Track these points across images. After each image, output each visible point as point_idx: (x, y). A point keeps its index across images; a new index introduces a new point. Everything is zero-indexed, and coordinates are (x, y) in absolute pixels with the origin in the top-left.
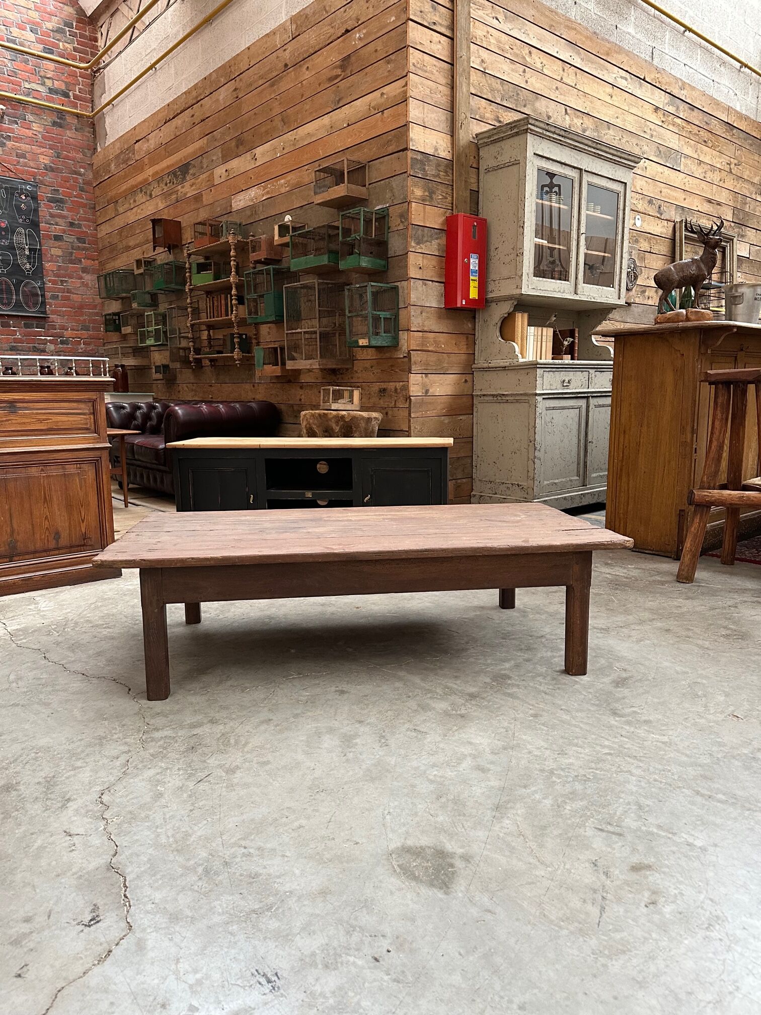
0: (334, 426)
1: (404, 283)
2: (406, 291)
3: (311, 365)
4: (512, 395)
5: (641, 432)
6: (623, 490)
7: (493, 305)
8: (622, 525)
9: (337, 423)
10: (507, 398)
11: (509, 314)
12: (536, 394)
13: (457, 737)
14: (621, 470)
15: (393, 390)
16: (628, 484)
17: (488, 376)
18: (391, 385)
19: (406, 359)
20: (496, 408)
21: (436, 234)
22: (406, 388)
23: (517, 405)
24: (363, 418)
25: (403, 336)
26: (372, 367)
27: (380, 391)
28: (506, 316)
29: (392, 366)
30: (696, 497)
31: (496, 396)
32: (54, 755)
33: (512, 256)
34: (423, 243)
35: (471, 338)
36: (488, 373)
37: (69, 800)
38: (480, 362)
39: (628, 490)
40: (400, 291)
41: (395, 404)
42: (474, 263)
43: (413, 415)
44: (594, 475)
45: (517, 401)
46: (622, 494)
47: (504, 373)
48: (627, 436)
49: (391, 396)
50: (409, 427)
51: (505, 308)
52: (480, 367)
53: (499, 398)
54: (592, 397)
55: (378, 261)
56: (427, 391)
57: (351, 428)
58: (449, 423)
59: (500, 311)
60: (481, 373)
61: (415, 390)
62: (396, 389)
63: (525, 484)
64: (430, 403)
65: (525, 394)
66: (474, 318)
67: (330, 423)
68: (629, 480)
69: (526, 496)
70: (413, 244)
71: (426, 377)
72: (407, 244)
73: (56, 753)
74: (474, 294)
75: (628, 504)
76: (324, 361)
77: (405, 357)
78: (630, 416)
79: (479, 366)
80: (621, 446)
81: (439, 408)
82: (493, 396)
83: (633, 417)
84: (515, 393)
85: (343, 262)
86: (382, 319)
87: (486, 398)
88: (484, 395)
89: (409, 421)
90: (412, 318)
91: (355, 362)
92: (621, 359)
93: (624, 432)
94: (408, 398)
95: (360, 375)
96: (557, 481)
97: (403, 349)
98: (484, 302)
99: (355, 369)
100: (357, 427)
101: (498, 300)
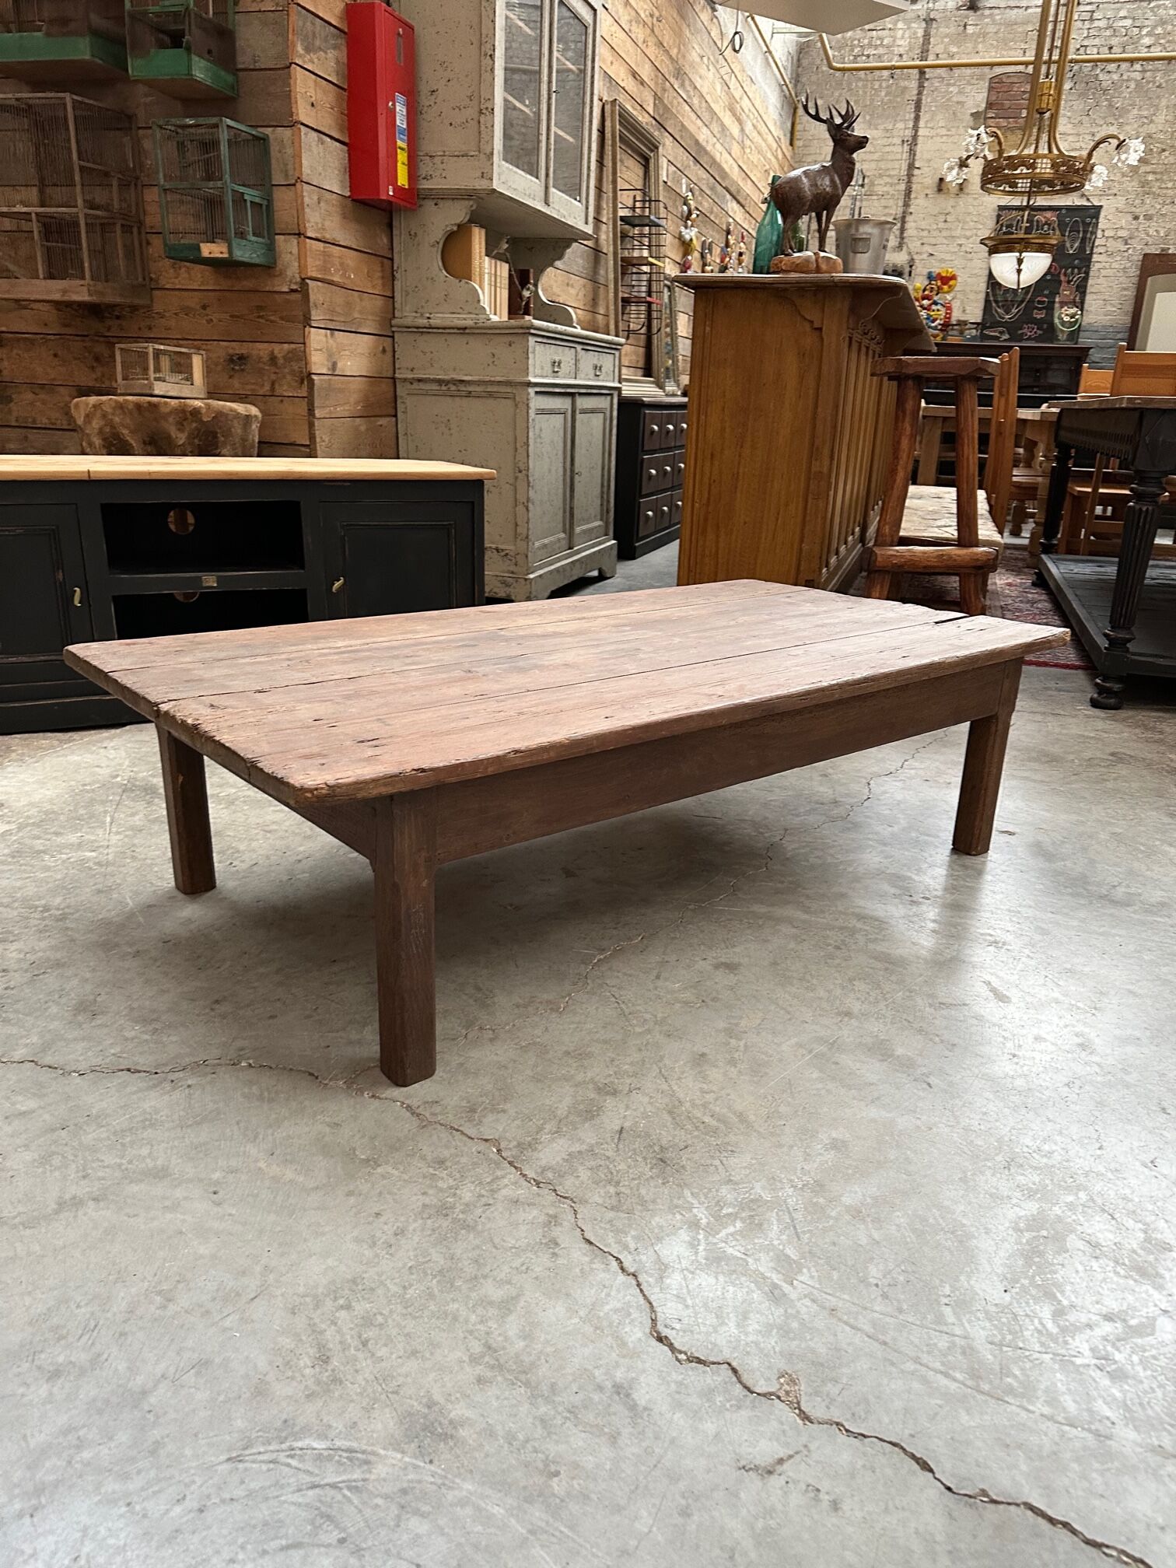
0: (173, 431)
1: (286, 133)
2: (289, 151)
3: (65, 292)
4: (479, 383)
6: (707, 552)
7: (429, 205)
9: (180, 425)
10: (470, 389)
11: (459, 226)
12: (530, 384)
14: (706, 520)
15: (266, 359)
16: (717, 542)
17: (428, 343)
18: (262, 350)
19: (298, 296)
20: (445, 406)
21: (334, 36)
22: (302, 357)
23: (490, 401)
24: (237, 415)
25: (287, 247)
26: (204, 307)
27: (231, 360)
28: (455, 228)
29: (260, 308)
30: (879, 559)
31: (447, 382)
33: (471, 112)
34: (315, 52)
35: (386, 264)
36: (425, 337)
38: (407, 315)
40: (274, 149)
41: (273, 388)
42: (401, 109)
43: (318, 413)
45: (491, 395)
46: (707, 560)
47: (463, 339)
48: (716, 463)
49: (261, 372)
50: (312, 437)
51: (457, 213)
52: (410, 324)
53: (453, 388)
54: (581, 394)
55: (223, 73)
56: (334, 366)
57: (215, 436)
58: (367, 430)
59: (442, 219)
60: (412, 337)
61: (318, 363)
62: (273, 359)
63: (512, 548)
64: (341, 391)
65: (508, 383)
66: (390, 226)
67: (164, 424)
68: (718, 536)
69: (512, 568)
70: (300, 49)
71: (332, 335)
72: (286, 47)
74: (402, 180)
76: (100, 286)
77: (292, 291)
78: (723, 429)
79: (408, 321)
80: (706, 480)
81: (352, 400)
82: (440, 382)
83: (727, 430)
84: (487, 379)
85: (139, 62)
86: (249, 204)
87: (422, 386)
88: (420, 380)
89: (311, 425)
90: (307, 210)
91: (156, 293)
92: (708, 329)
93: (712, 455)
94: (306, 378)
95: (172, 323)
96: (546, 541)
97: (289, 273)
98: (413, 198)
99: (158, 307)
100: (228, 434)
101: (441, 197)
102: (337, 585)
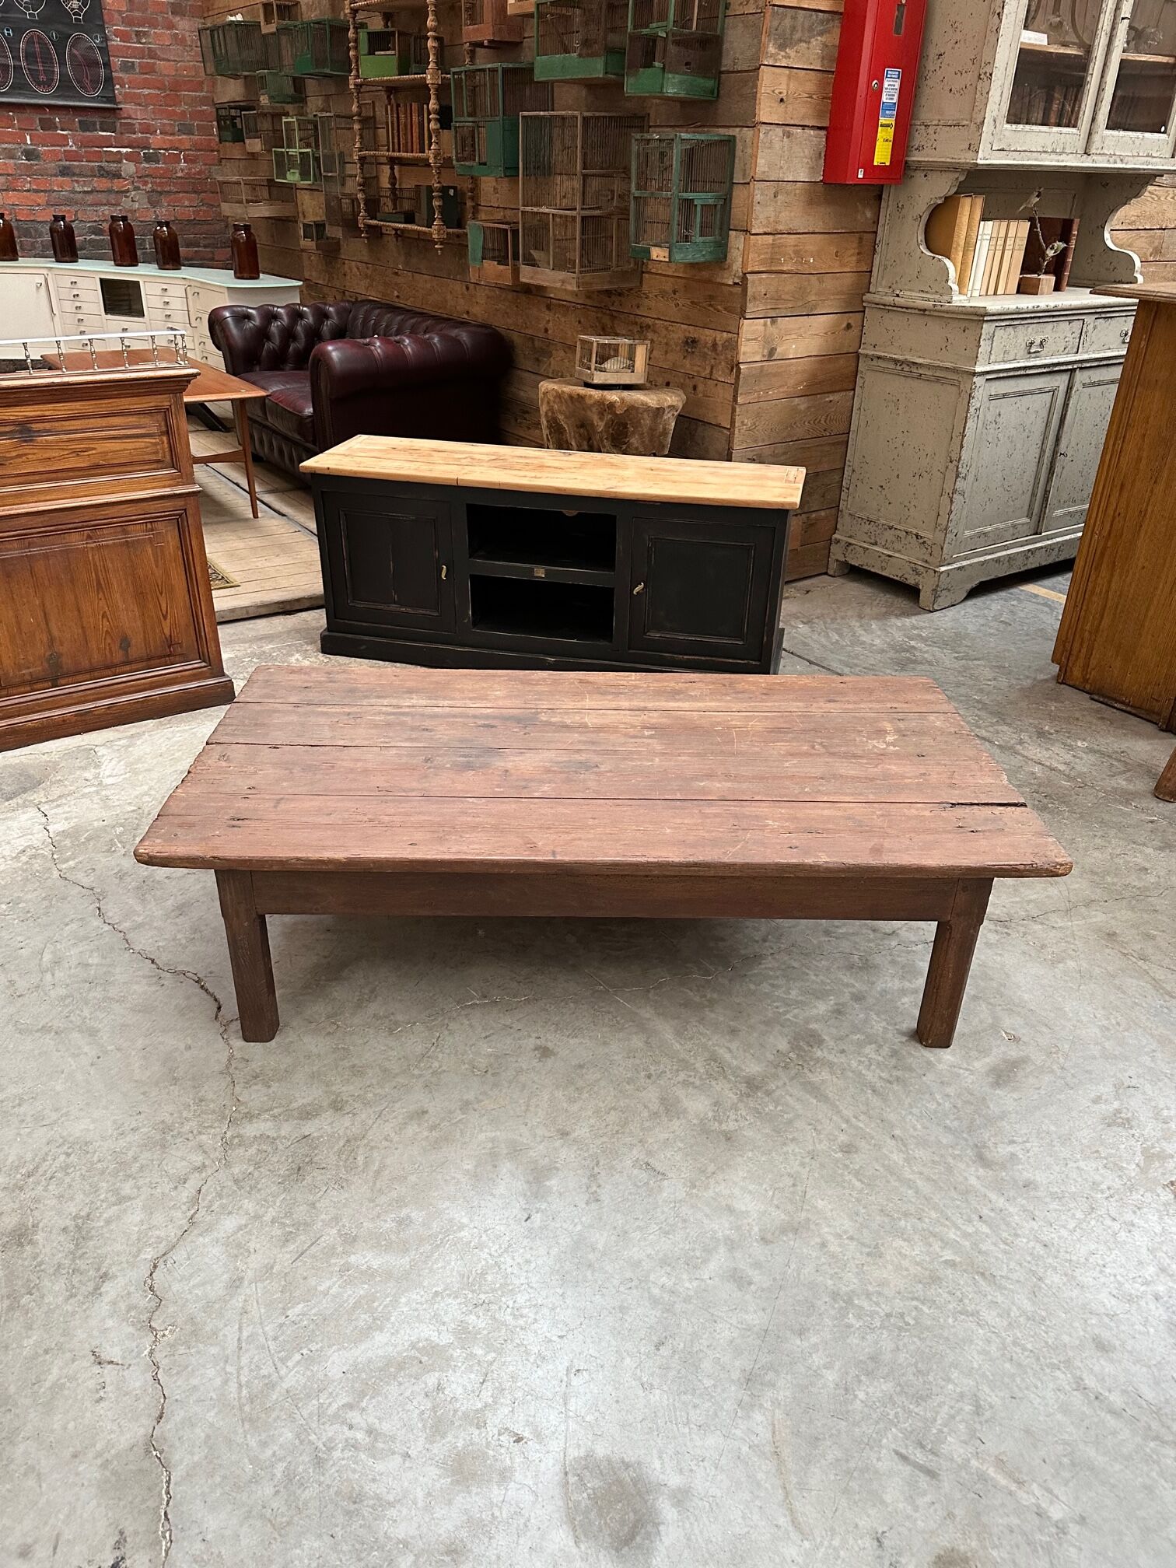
0: (595, 419)
1: (748, 133)
2: (749, 151)
3: (563, 282)
4: (929, 367)
5: (1152, 491)
6: (1098, 590)
7: (919, 175)
8: (1084, 650)
9: (601, 415)
10: (921, 372)
11: (946, 198)
12: (974, 374)
13: (711, 1193)
14: (1103, 554)
15: (710, 345)
16: (1110, 582)
17: (894, 321)
18: (707, 336)
19: (738, 289)
20: (896, 385)
21: (822, 22)
22: (733, 346)
23: (937, 387)
24: (648, 409)
25: (736, 241)
26: (675, 292)
27: (687, 343)
28: (939, 202)
29: (711, 297)
31: (902, 363)
32: (93, 1164)
33: (969, 78)
34: (791, 46)
35: (867, 242)
36: (891, 315)
37: (105, 1277)
38: (880, 292)
39: (1108, 592)
40: (739, 146)
41: (711, 372)
42: (891, 88)
43: (740, 400)
44: (1059, 512)
45: (938, 379)
46: (1095, 598)
47: (921, 321)
48: (1125, 494)
49: (704, 356)
50: (733, 422)
51: (939, 187)
52: (877, 301)
53: (907, 369)
54: (1081, 368)
55: (701, 81)
56: (772, 352)
57: (625, 426)
58: (809, 408)
59: (929, 191)
60: (879, 314)
61: (749, 351)
62: (715, 345)
63: (931, 536)
64: (775, 375)
65: (955, 370)
66: (879, 198)
67: (589, 413)
68: (1112, 575)
69: (927, 557)
70: (772, 49)
71: (773, 323)
72: (759, 49)
73: (95, 1159)
74: (882, 155)
75: (1102, 618)
76: (588, 277)
77: (736, 284)
78: (1139, 459)
79: (877, 298)
80: (1111, 512)
81: (791, 382)
82: (896, 361)
83: (1144, 462)
84: (938, 363)
85: (632, 80)
86: (699, 208)
87: (881, 363)
88: (879, 358)
89: (734, 410)
90: (757, 208)
91: (646, 276)
92: (1143, 343)
93: (1122, 486)
94: (735, 366)
95: (653, 304)
96: (988, 529)
97: (735, 268)
98: (901, 168)
99: (645, 288)
100: (637, 425)
101: (929, 169)
102: (637, 589)
